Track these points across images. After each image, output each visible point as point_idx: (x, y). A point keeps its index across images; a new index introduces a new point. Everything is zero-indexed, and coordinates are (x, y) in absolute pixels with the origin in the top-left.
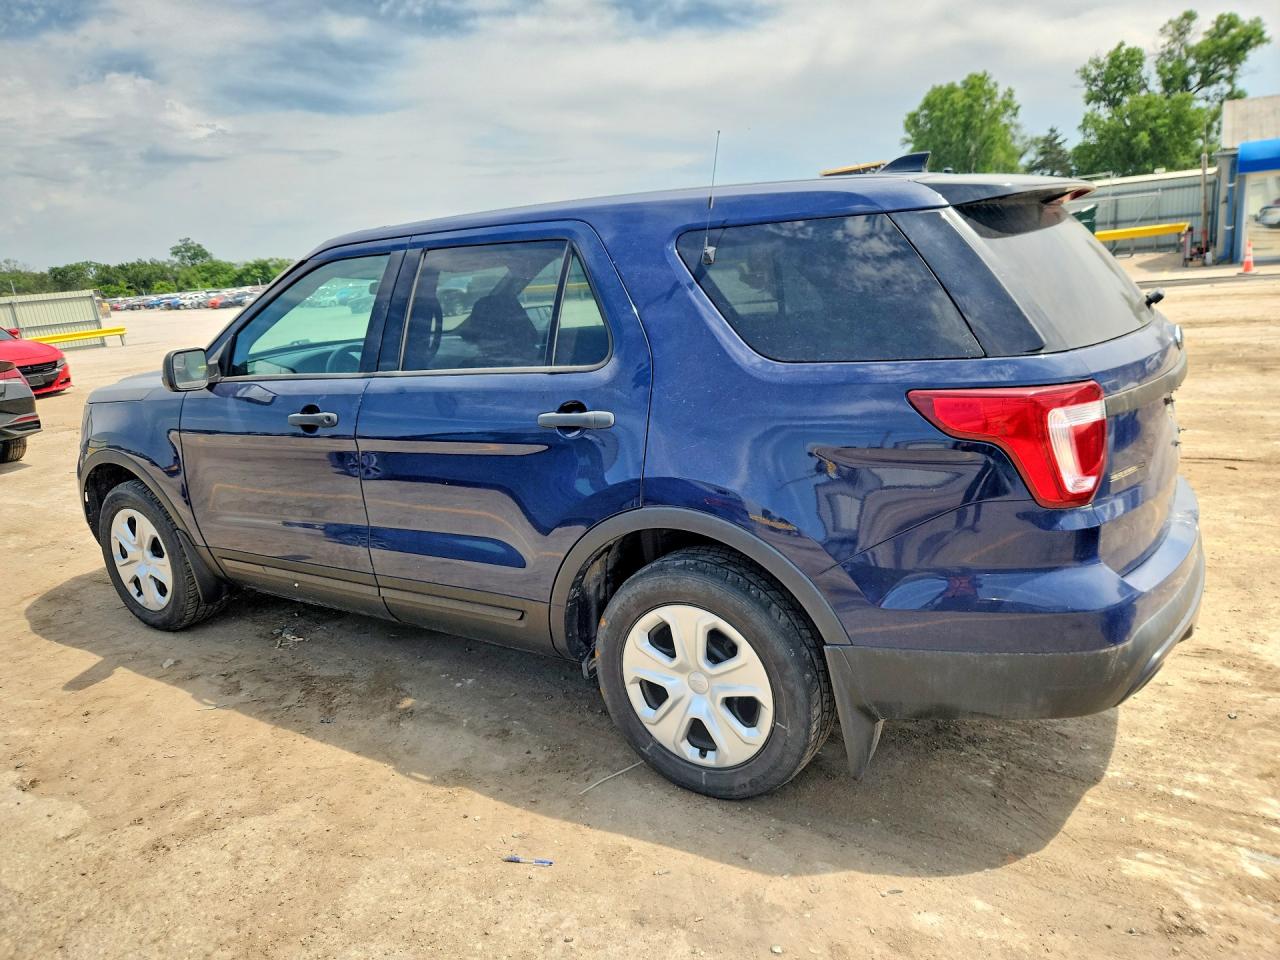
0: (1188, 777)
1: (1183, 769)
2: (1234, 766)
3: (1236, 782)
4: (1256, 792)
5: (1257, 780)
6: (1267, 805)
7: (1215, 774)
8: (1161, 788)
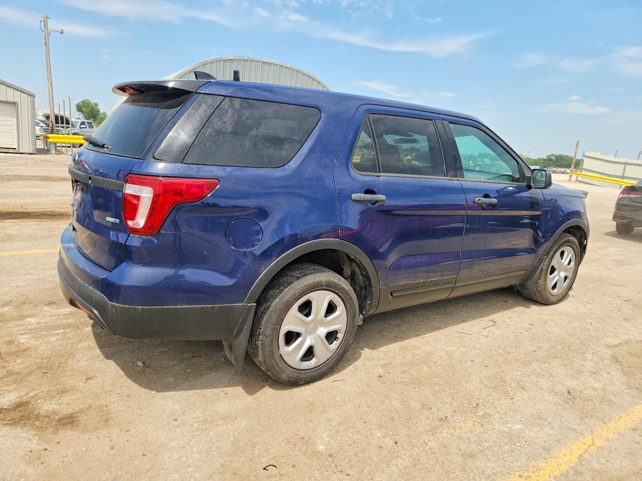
0: (59, 337)
1: (63, 339)
2: (41, 348)
3: (39, 342)
4: (30, 342)
5: (30, 346)
6: (26, 339)
7: (48, 342)
8: (68, 330)
